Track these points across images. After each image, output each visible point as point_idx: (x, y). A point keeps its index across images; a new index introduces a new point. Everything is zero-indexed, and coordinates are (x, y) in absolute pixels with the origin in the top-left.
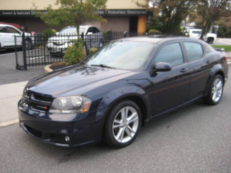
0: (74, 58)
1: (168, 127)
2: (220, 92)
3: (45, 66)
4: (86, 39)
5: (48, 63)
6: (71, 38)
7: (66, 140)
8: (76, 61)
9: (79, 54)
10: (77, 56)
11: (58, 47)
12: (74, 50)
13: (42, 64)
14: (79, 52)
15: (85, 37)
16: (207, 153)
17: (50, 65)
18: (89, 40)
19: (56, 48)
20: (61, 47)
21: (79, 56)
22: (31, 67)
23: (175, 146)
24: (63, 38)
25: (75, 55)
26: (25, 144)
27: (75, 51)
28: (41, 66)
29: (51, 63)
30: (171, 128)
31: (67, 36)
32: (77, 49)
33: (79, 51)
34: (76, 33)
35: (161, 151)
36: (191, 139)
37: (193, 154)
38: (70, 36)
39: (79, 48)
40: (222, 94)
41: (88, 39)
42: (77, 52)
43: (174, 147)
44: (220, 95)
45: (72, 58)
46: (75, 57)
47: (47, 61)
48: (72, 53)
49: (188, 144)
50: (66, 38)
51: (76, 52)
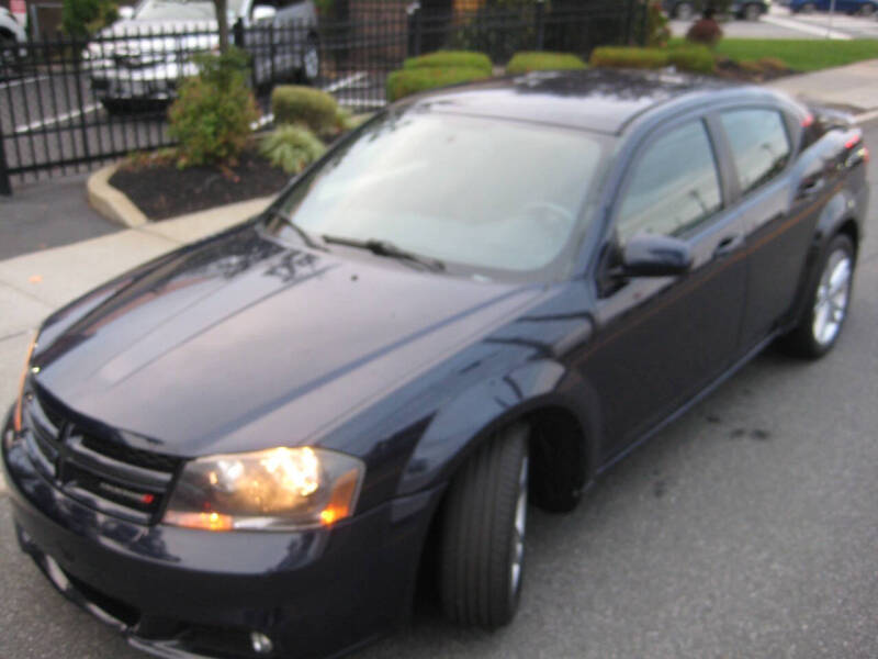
0: (211, 138)
1: (659, 493)
2: (840, 301)
3: (90, 170)
4: (254, 46)
5: (102, 158)
6: (191, 43)
7: (257, 646)
8: (219, 148)
9: (232, 119)
10: (224, 131)
11: (137, 76)
12: (209, 101)
13: (75, 162)
14: (232, 112)
15: (248, 38)
16: (847, 639)
17: (108, 170)
18: (268, 50)
19: (130, 81)
20: (148, 75)
21: (231, 126)
22: (29, 178)
23: (708, 603)
24: (157, 44)
25: (217, 125)
26: (53, 628)
27: (214, 108)
28: (70, 170)
29: (114, 155)
30: (671, 498)
31: (175, 35)
32: (225, 96)
33: (231, 104)
34: (213, 25)
35: (655, 634)
36: (765, 555)
37: (793, 647)
38: (186, 34)
39: (233, 93)
40: (846, 311)
41: (263, 46)
42: (225, 110)
43: (709, 610)
44: (838, 315)
45: (205, 137)
46: (215, 134)
47: (94, 150)
48: (205, 118)
49: (758, 586)
50: (170, 44)
51: (220, 111)
